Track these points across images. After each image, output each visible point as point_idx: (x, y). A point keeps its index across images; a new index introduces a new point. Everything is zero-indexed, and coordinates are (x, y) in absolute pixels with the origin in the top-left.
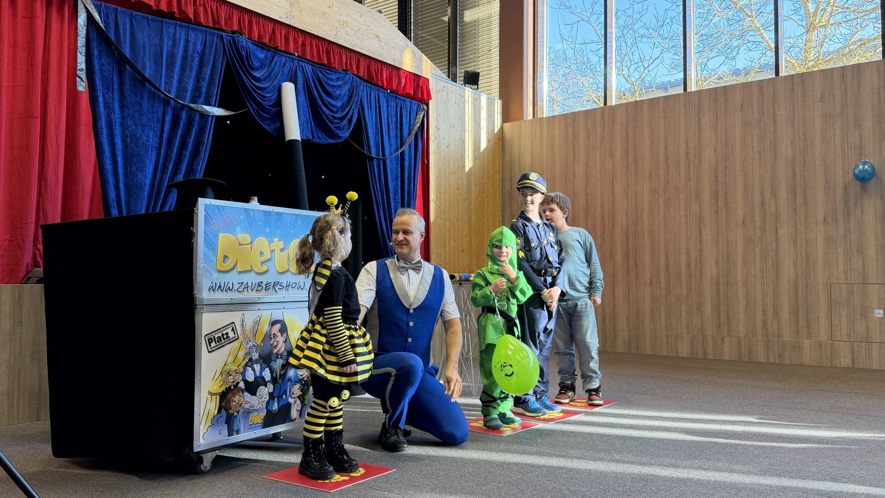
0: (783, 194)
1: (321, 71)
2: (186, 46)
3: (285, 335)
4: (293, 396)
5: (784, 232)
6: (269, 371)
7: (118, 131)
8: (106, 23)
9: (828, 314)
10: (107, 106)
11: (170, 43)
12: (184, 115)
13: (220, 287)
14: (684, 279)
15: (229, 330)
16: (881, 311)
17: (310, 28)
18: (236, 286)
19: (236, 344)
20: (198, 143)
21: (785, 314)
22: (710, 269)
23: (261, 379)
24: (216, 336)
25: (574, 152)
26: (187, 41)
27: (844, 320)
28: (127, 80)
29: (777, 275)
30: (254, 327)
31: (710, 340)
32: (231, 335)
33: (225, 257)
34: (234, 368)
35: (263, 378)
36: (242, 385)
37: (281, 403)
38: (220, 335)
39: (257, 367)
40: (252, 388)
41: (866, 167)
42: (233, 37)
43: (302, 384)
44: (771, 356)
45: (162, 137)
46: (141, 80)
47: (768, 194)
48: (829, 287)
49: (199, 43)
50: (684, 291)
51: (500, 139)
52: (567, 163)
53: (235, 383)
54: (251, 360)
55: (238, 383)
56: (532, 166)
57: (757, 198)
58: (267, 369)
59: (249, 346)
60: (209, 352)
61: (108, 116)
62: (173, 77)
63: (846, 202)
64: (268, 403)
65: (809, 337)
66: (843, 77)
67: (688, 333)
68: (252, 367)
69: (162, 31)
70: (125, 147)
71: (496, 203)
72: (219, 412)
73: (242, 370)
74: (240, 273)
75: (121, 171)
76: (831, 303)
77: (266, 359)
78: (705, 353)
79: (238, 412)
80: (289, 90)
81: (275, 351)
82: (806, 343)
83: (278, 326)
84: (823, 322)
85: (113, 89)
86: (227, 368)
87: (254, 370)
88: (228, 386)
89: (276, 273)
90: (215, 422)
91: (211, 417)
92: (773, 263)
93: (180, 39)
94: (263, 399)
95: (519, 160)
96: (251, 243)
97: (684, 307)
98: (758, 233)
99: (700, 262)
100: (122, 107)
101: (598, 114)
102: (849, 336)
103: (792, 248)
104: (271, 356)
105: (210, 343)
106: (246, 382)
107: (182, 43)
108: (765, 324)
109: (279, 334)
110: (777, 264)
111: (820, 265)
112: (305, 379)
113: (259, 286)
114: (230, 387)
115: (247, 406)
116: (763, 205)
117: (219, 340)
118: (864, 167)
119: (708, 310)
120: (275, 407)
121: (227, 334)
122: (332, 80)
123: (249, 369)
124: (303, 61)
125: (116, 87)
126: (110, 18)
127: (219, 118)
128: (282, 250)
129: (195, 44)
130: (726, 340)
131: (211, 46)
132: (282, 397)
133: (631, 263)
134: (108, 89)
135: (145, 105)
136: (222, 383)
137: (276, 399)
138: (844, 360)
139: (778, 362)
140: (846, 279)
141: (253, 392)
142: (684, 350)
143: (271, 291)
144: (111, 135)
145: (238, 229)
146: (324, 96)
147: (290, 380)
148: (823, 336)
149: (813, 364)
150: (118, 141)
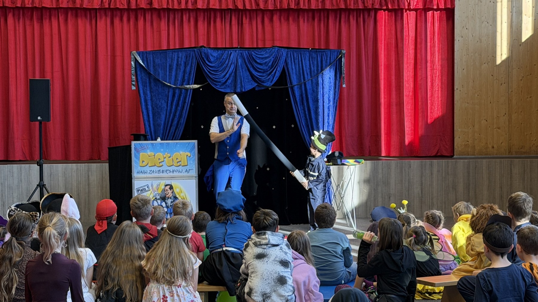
3: (172, 190)
6: (164, 203)
7: (149, 103)
8: (143, 59)
10: (145, 94)
12: (177, 91)
13: (141, 172)
15: (146, 187)
18: (149, 172)
19: (149, 192)
24: (140, 189)
28: (152, 81)
30: (157, 187)
32: (147, 189)
33: (143, 161)
38: (142, 189)
39: (159, 201)
42: (200, 50)
45: (168, 103)
49: (183, 57)
59: (155, 193)
61: (145, 97)
62: (172, 75)
69: (166, 57)
70: (153, 109)
74: (150, 166)
75: (151, 119)
77: (163, 199)
81: (167, 196)
83: (169, 187)
85: (147, 86)
87: (157, 202)
89: (167, 166)
93: (174, 57)
96: (154, 155)
100: (151, 92)
104: (165, 198)
105: (138, 191)
109: (169, 190)
113: (159, 171)
120: (169, 217)
121: (145, 188)
122: (262, 55)
128: (169, 157)
131: (190, 56)
135: (160, 90)
137: (169, 214)
143: (165, 173)
144: (146, 105)
146: (256, 64)
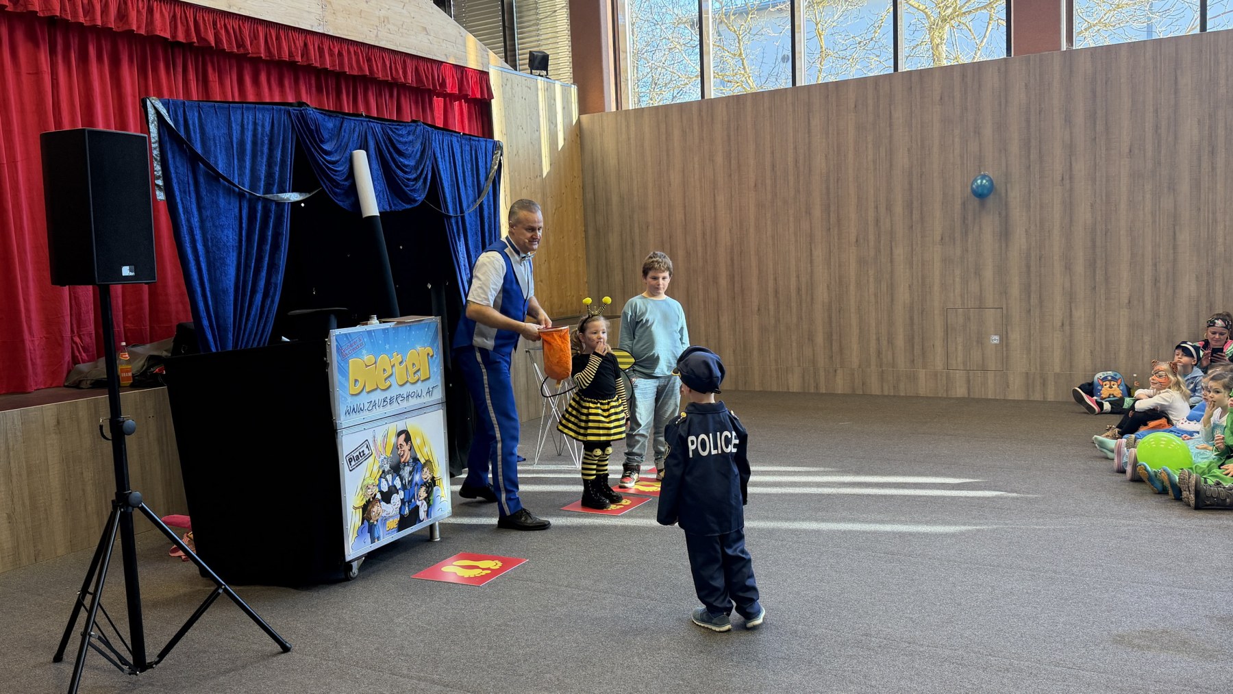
0: (899, 209)
1: (390, 128)
2: (255, 130)
3: (409, 443)
4: (420, 499)
5: (900, 252)
6: (399, 479)
7: (198, 237)
8: (176, 121)
9: (944, 341)
10: (186, 211)
11: (239, 128)
12: (260, 207)
13: (354, 409)
14: (794, 305)
15: (364, 448)
16: (997, 337)
17: (346, 33)
18: (367, 405)
19: (371, 459)
20: (277, 235)
21: (900, 341)
22: (822, 294)
23: (394, 488)
24: (355, 455)
25: (668, 155)
26: (255, 124)
27: (960, 348)
28: (202, 180)
29: (892, 300)
30: (384, 441)
31: (822, 373)
32: (366, 452)
33: (356, 381)
34: (371, 482)
35: (395, 486)
36: (379, 496)
37: (411, 507)
38: (358, 453)
39: (389, 477)
40: (387, 497)
41: (984, 181)
42: (301, 111)
43: (427, 487)
44: (886, 388)
45: (241, 232)
46: (214, 176)
47: (882, 210)
48: (945, 312)
49: (267, 124)
50: (795, 320)
51: (577, 135)
52: (660, 168)
53: (373, 496)
54: (383, 472)
55: (375, 495)
56: (619, 170)
57: (871, 214)
58: (398, 478)
59: (381, 459)
60: (350, 471)
61: (188, 221)
62: (245, 167)
63: (964, 219)
64: (400, 509)
65: (924, 367)
66: (964, 76)
67: (799, 366)
68: (385, 478)
69: (230, 118)
70: (208, 251)
71: (577, 217)
72: (362, 523)
73: (377, 482)
74: (369, 392)
75: (206, 277)
76: (947, 330)
77: (396, 469)
78: (817, 387)
79: (377, 521)
80: (361, 159)
81: (402, 460)
82: (922, 374)
83: (403, 436)
84: (939, 350)
85: (189, 191)
86: (366, 483)
87: (387, 481)
88: (367, 499)
89: (397, 386)
90: (360, 532)
91: (356, 529)
92: (887, 287)
93: (248, 123)
94: (396, 506)
95: (603, 161)
96: (375, 363)
97: (794, 338)
98: (872, 253)
99: (811, 286)
100: (200, 208)
101: (695, 110)
102: (964, 363)
103: (907, 270)
104: (399, 465)
105: (350, 462)
106: (381, 492)
107: (251, 127)
108: (879, 353)
109: (404, 444)
110: (892, 287)
111: (936, 288)
112: (429, 481)
113: (384, 401)
114: (369, 499)
115: (384, 514)
116: (877, 221)
117: (357, 459)
118: (982, 182)
119: (820, 339)
120: (407, 511)
121: (363, 451)
122: (402, 136)
123: (383, 480)
124: (372, 122)
125: (192, 188)
126: (179, 113)
127: (295, 205)
128: (401, 363)
129: (263, 126)
130: (838, 372)
131: (279, 124)
132: (411, 502)
133: (737, 289)
134: (185, 192)
135: (222, 202)
136: (363, 496)
137: (407, 504)
138: (960, 391)
139: (892, 394)
140: (963, 303)
141: (388, 502)
142: (794, 384)
143: (395, 404)
144: (193, 242)
145: (364, 352)
146: (396, 156)
147: (416, 484)
148: (939, 365)
149: (929, 395)
150: (200, 247)
